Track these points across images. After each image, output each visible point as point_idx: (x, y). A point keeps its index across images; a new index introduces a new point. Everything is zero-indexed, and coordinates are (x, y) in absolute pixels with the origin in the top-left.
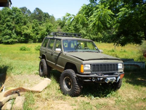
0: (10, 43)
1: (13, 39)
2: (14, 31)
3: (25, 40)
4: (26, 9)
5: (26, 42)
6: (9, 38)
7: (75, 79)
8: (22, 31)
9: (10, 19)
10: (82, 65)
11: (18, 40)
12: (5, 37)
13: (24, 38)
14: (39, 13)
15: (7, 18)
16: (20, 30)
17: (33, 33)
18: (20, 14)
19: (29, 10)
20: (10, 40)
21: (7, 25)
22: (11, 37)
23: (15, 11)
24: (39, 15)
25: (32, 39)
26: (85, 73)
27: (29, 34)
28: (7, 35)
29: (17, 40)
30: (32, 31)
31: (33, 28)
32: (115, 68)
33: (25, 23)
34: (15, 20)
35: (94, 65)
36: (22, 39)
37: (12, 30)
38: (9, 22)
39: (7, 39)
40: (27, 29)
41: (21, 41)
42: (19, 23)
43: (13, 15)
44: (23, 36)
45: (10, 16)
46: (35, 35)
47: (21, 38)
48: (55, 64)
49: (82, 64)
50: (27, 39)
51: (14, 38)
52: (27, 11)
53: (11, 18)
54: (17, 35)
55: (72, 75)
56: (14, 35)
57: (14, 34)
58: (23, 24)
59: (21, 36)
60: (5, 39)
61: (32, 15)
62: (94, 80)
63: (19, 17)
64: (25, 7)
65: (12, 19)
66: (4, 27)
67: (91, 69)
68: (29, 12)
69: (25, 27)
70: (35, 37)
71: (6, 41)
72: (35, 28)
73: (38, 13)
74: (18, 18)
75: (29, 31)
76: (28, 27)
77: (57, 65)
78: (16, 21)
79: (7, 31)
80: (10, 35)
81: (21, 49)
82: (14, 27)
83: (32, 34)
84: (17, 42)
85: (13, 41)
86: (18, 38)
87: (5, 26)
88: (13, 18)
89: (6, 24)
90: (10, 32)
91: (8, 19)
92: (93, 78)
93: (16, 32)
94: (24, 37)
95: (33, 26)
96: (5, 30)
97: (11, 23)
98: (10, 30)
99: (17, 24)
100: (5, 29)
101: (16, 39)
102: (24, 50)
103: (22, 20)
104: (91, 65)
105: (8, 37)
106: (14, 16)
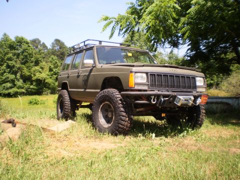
0: (14, 94)
1: (18, 88)
2: (18, 75)
3: (37, 90)
4: (40, 42)
5: (39, 92)
6: (11, 88)
7: (120, 102)
8: (33, 76)
9: (12, 57)
10: (131, 74)
11: (27, 90)
12: (4, 85)
13: (35, 87)
14: (60, 48)
15: (8, 54)
16: (29, 74)
17: (51, 78)
18: (28, 48)
19: (43, 43)
20: (12, 91)
21: (8, 66)
22: (15, 85)
23: (21, 43)
24: (61, 50)
25: (49, 88)
26: (137, 87)
27: (45, 80)
28: (7, 82)
29: (23, 90)
30: (48, 75)
31: (51, 70)
32: (190, 84)
33: (37, 63)
34: (21, 57)
35: (152, 75)
36: (33, 89)
37: (15, 73)
38: (11, 60)
39: (8, 89)
40: (40, 72)
41: (31, 91)
42: (28, 62)
43: (17, 50)
44: (34, 83)
45: (13, 51)
46: (53, 81)
47: (32, 87)
48: (83, 90)
49: (131, 72)
50: (40, 87)
51: (20, 87)
52: (41, 45)
53: (14, 55)
54: (24, 81)
55: (114, 96)
56: (20, 83)
57: (18, 80)
58: (33, 64)
59: (32, 84)
60: (4, 89)
61: (48, 52)
62: (154, 101)
63: (27, 52)
64: (38, 39)
65: (15, 57)
66: (3, 70)
67: (148, 81)
68: (44, 46)
69: (37, 68)
70: (54, 84)
71: (7, 92)
72: (54, 71)
73: (58, 47)
74: (25, 54)
75: (44, 75)
76: (42, 68)
77: (87, 90)
78: (23, 59)
79: (7, 76)
80: (13, 81)
81: (31, 103)
82: (19, 68)
83: (49, 81)
84: (23, 93)
85: (18, 92)
86: (27, 86)
87: (4, 67)
88: (18, 55)
89: (5, 64)
90: (12, 77)
91: (10, 55)
92: (153, 97)
93: (22, 76)
94: (36, 85)
95: (50, 67)
96: (5, 74)
97: (14, 63)
98: (12, 74)
99: (24, 64)
100: (5, 72)
101: (23, 88)
102: (36, 103)
103: (32, 57)
104: (147, 73)
105: (9, 85)
106: (19, 52)
